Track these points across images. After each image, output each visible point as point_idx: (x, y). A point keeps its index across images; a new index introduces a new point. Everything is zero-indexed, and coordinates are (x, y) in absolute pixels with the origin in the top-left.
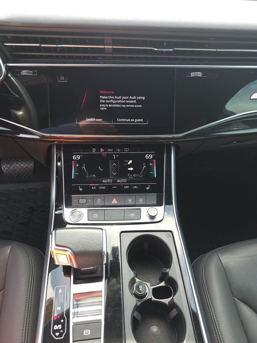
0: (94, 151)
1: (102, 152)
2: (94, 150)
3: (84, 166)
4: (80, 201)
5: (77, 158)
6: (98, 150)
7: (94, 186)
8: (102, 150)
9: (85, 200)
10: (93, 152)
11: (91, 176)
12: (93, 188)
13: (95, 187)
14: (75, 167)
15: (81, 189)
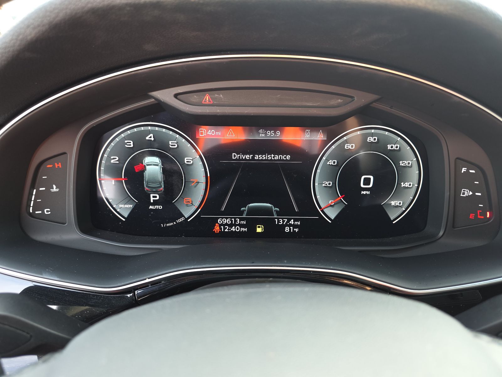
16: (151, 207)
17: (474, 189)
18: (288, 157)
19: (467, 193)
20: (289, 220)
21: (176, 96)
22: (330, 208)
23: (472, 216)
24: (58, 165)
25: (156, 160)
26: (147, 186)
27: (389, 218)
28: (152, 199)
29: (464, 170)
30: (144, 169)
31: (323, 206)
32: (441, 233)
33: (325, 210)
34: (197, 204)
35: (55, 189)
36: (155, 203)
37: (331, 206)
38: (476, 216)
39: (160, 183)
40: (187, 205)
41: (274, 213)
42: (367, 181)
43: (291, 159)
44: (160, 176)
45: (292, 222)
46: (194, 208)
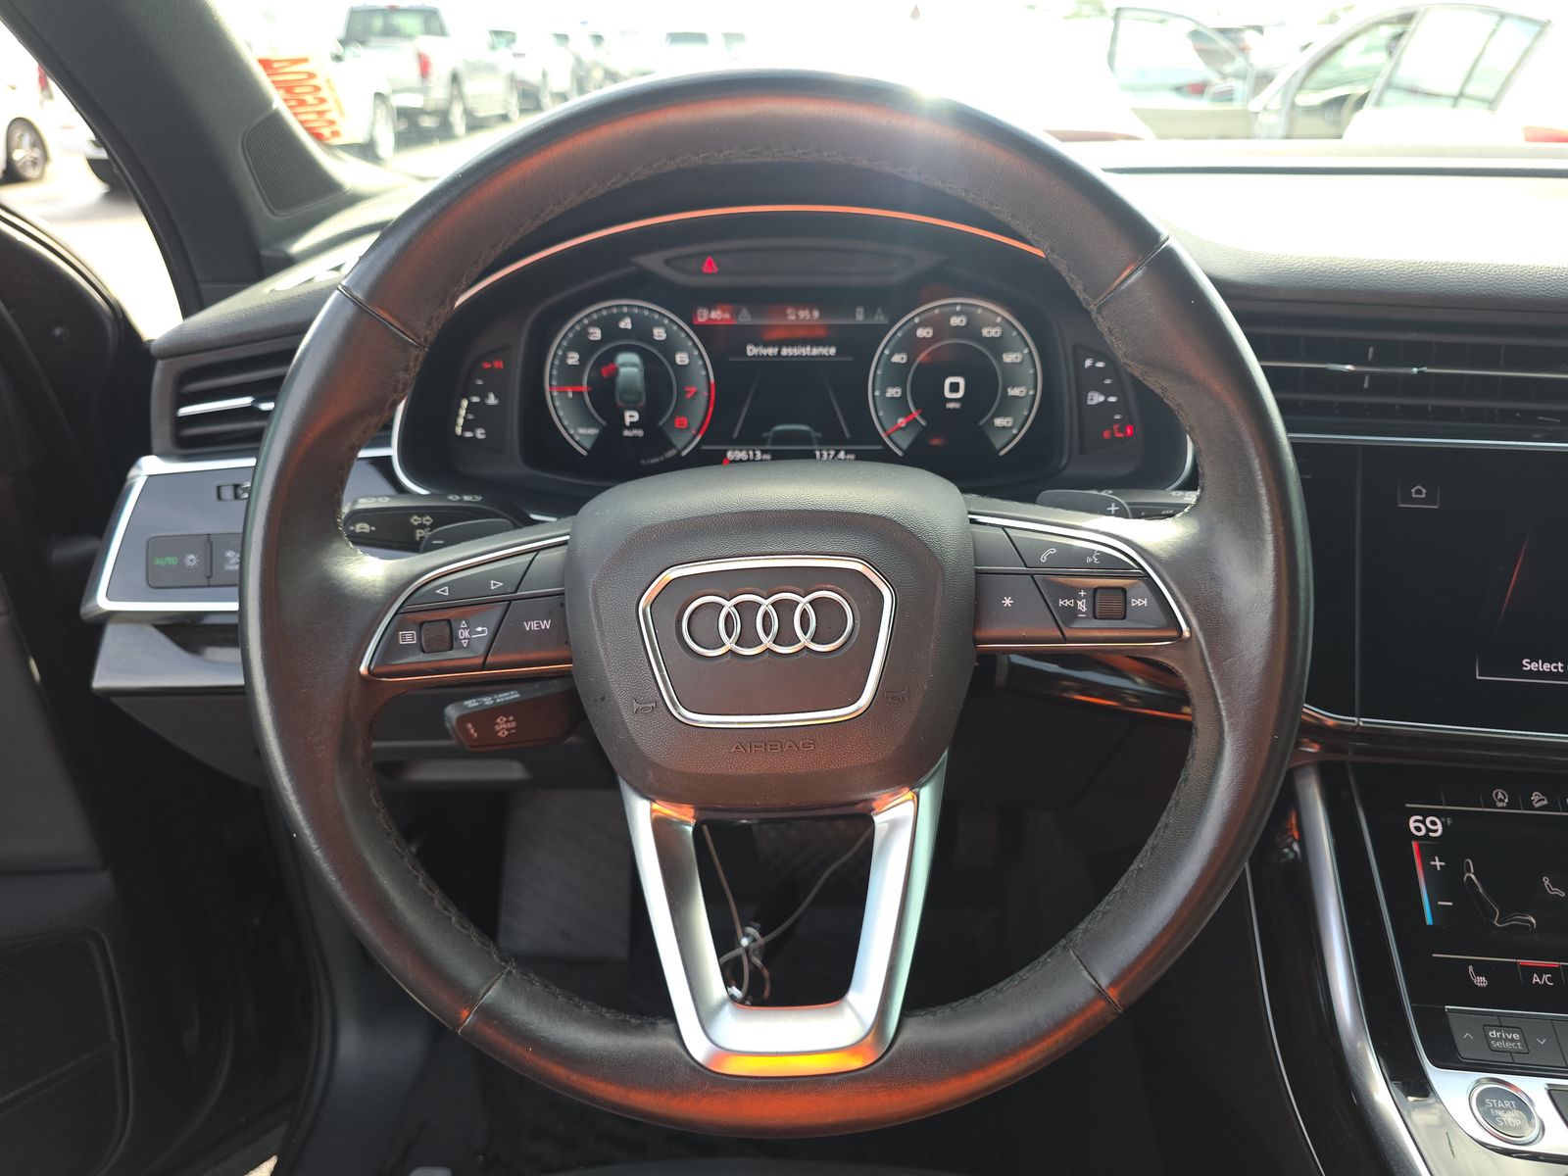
0: (1501, 800)
1: (1539, 809)
2: (1500, 796)
3: (1469, 871)
4: (1496, 1039)
5: (1429, 830)
6: (1520, 798)
7: (1541, 971)
8: (1537, 798)
9: (1516, 1036)
10: (1500, 804)
11: (1518, 919)
12: (1536, 979)
13: (1545, 977)
14: (1430, 871)
15: (1481, 981)
16: (626, 433)
17: (1106, 391)
18: (833, 351)
19: (1096, 398)
20: (837, 452)
21: (667, 262)
22: (899, 433)
23: (1106, 434)
24: (498, 364)
25: (634, 358)
26: (621, 399)
27: (993, 447)
28: (628, 420)
29: (1088, 363)
30: (616, 372)
31: (889, 430)
32: (1064, 462)
33: (893, 436)
34: (696, 424)
35: (492, 400)
36: (633, 425)
37: (900, 428)
38: (1113, 434)
39: (640, 394)
40: (681, 430)
41: (814, 441)
42: (954, 387)
43: (837, 353)
44: (640, 384)
45: (842, 455)
46: (688, 436)
